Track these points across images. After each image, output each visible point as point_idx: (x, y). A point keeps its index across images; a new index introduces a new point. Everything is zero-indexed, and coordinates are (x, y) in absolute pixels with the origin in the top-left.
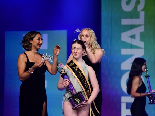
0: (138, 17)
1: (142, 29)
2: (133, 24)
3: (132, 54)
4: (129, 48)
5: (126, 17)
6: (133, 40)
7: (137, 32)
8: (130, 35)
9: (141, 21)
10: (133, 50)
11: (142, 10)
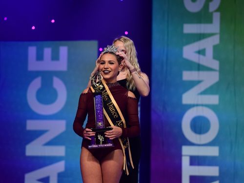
1: (216, 40)
2: (202, 31)
3: (200, 79)
4: (195, 70)
6: (201, 57)
8: (197, 49)
10: (201, 73)
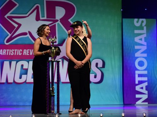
0: (143, 29)
5: (137, 29)
7: (143, 37)
9: (144, 31)
11: (145, 26)
